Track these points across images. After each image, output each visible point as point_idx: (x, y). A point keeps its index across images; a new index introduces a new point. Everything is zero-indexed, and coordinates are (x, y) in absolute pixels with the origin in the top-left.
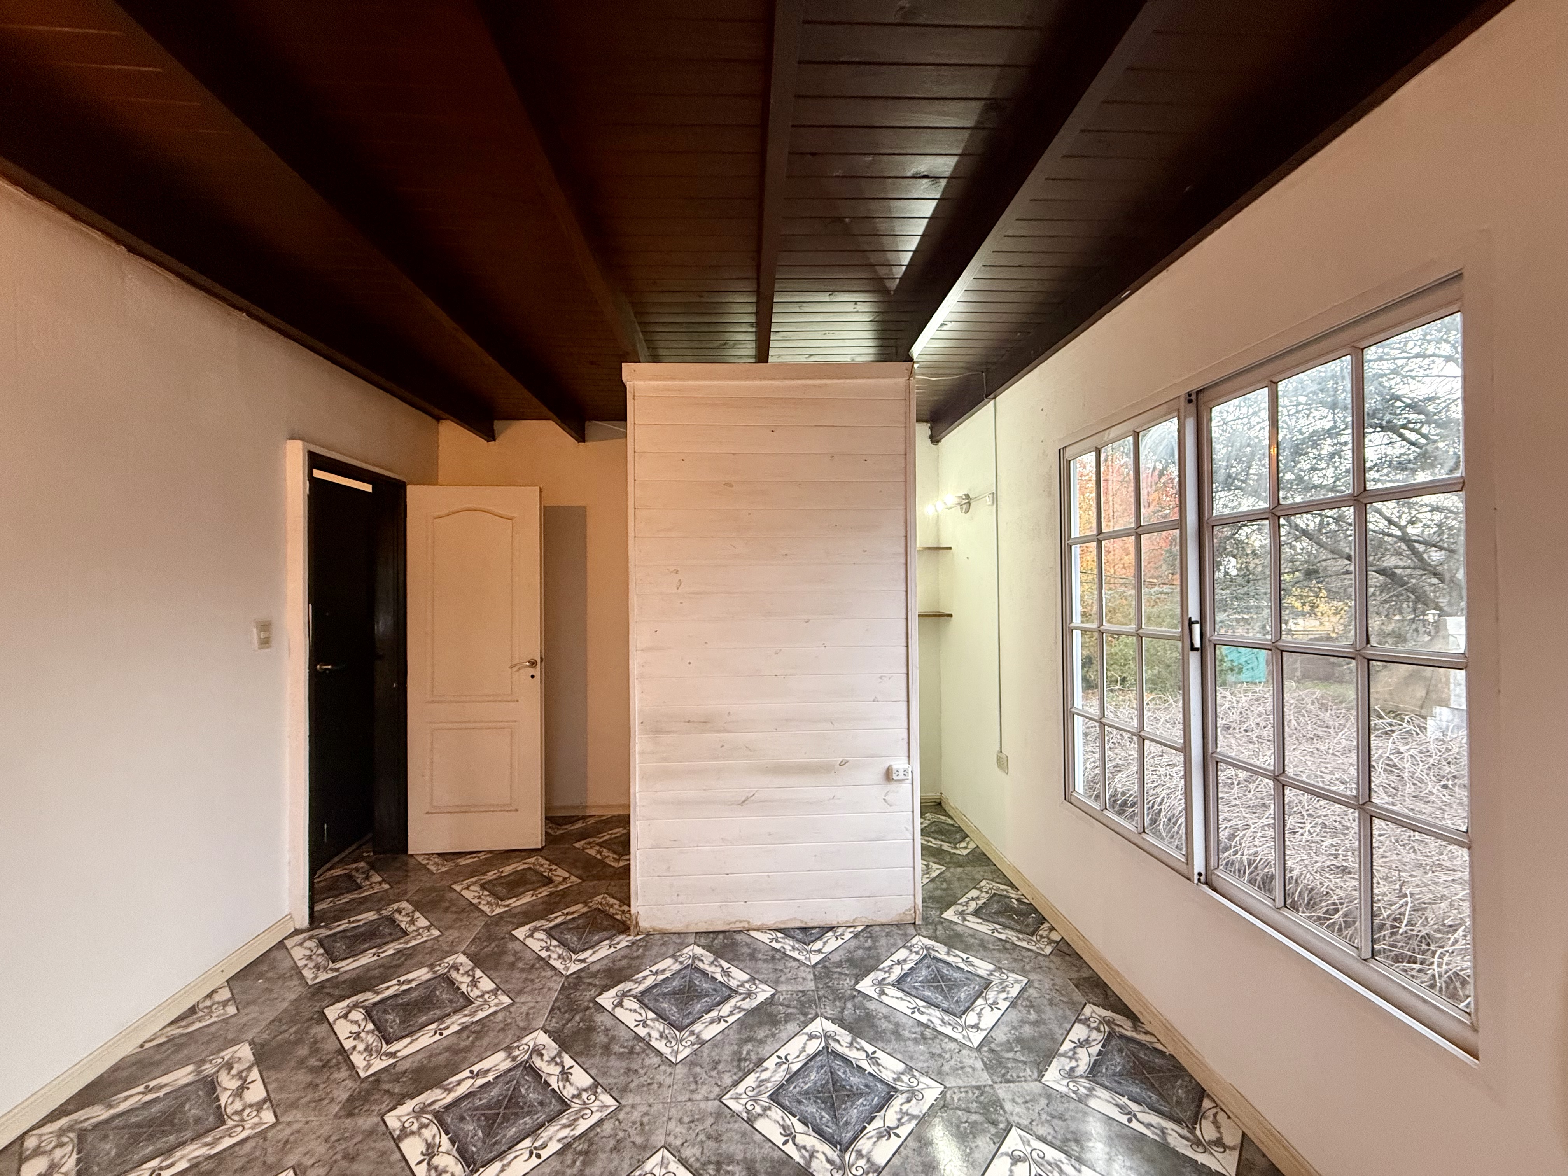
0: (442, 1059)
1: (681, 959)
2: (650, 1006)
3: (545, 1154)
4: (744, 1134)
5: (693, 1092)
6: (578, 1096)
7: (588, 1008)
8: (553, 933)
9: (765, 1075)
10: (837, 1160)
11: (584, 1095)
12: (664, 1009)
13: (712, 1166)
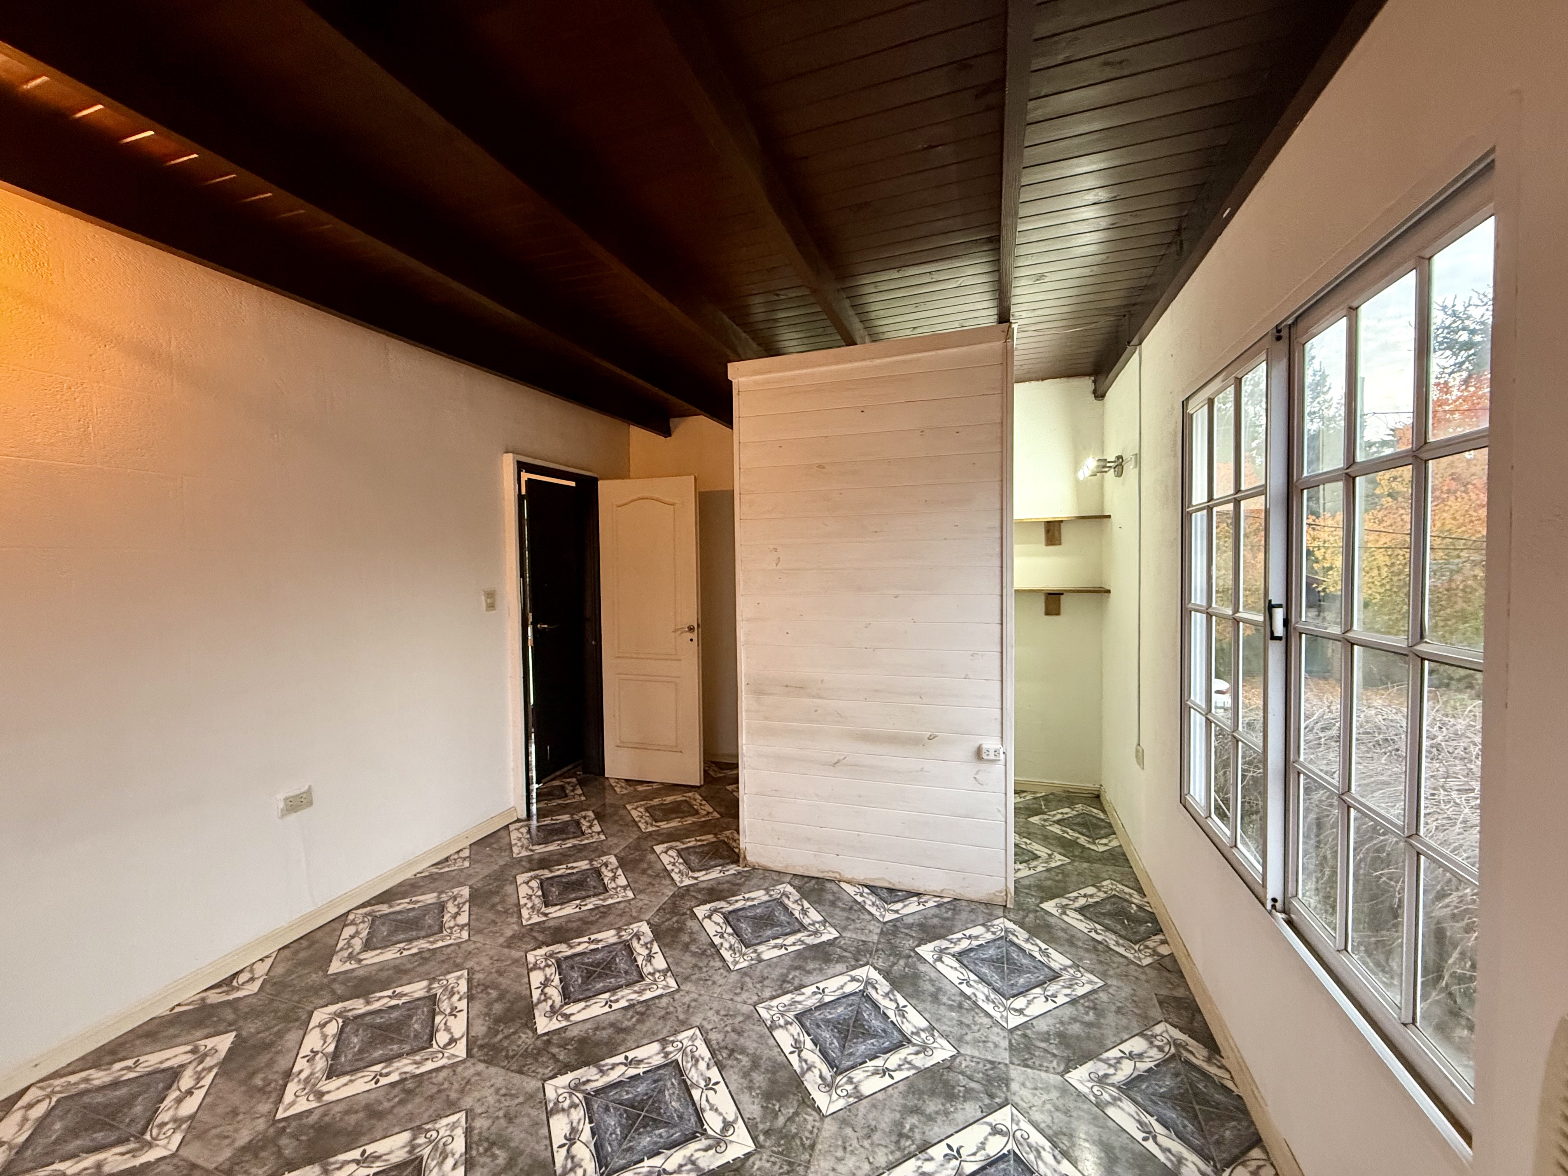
0: (574, 925)
1: (772, 893)
2: (732, 923)
3: (615, 1006)
4: (761, 1036)
5: (736, 994)
6: (653, 974)
7: (685, 914)
8: (682, 853)
9: (799, 998)
10: (829, 1079)
11: (657, 975)
12: (741, 928)
13: (726, 1051)
